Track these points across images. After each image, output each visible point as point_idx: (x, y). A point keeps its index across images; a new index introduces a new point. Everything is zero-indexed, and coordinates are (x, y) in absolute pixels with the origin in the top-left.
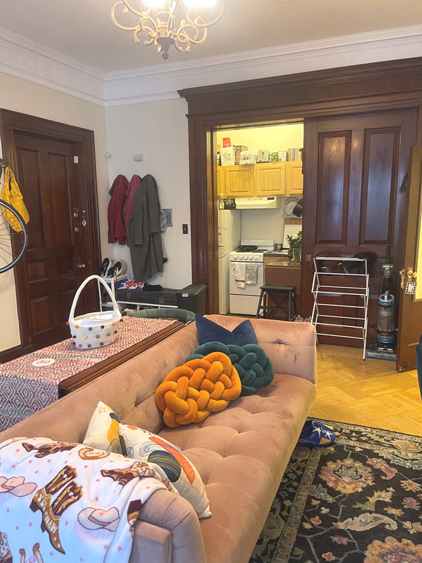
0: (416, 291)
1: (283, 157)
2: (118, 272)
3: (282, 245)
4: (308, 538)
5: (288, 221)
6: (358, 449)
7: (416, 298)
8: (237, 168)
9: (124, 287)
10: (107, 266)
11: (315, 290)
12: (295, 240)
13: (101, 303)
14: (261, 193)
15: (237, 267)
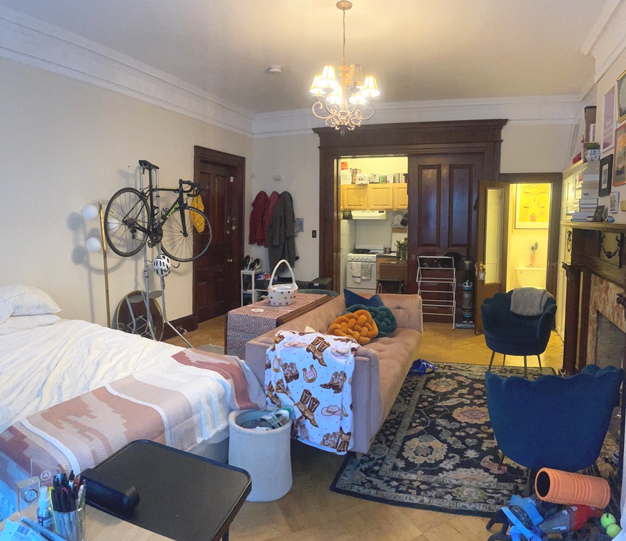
0: (486, 277)
1: (390, 179)
2: (257, 267)
3: (390, 249)
4: (422, 410)
5: (396, 230)
6: (449, 373)
7: (486, 283)
8: (353, 186)
9: (262, 279)
10: (249, 261)
11: (419, 280)
12: (402, 244)
13: (242, 290)
14: (373, 207)
15: (354, 265)
